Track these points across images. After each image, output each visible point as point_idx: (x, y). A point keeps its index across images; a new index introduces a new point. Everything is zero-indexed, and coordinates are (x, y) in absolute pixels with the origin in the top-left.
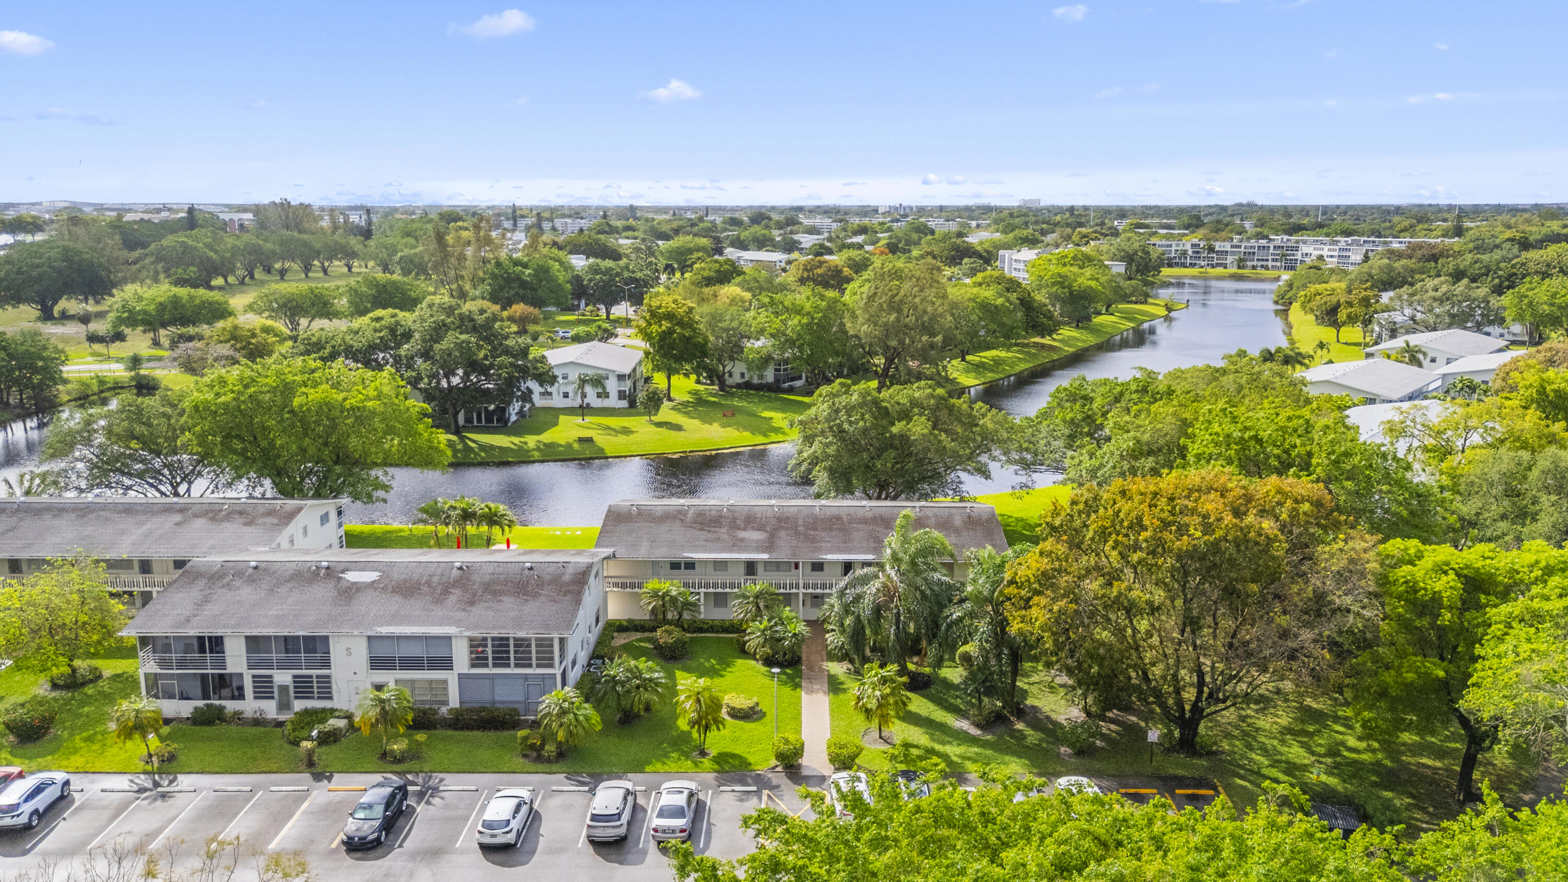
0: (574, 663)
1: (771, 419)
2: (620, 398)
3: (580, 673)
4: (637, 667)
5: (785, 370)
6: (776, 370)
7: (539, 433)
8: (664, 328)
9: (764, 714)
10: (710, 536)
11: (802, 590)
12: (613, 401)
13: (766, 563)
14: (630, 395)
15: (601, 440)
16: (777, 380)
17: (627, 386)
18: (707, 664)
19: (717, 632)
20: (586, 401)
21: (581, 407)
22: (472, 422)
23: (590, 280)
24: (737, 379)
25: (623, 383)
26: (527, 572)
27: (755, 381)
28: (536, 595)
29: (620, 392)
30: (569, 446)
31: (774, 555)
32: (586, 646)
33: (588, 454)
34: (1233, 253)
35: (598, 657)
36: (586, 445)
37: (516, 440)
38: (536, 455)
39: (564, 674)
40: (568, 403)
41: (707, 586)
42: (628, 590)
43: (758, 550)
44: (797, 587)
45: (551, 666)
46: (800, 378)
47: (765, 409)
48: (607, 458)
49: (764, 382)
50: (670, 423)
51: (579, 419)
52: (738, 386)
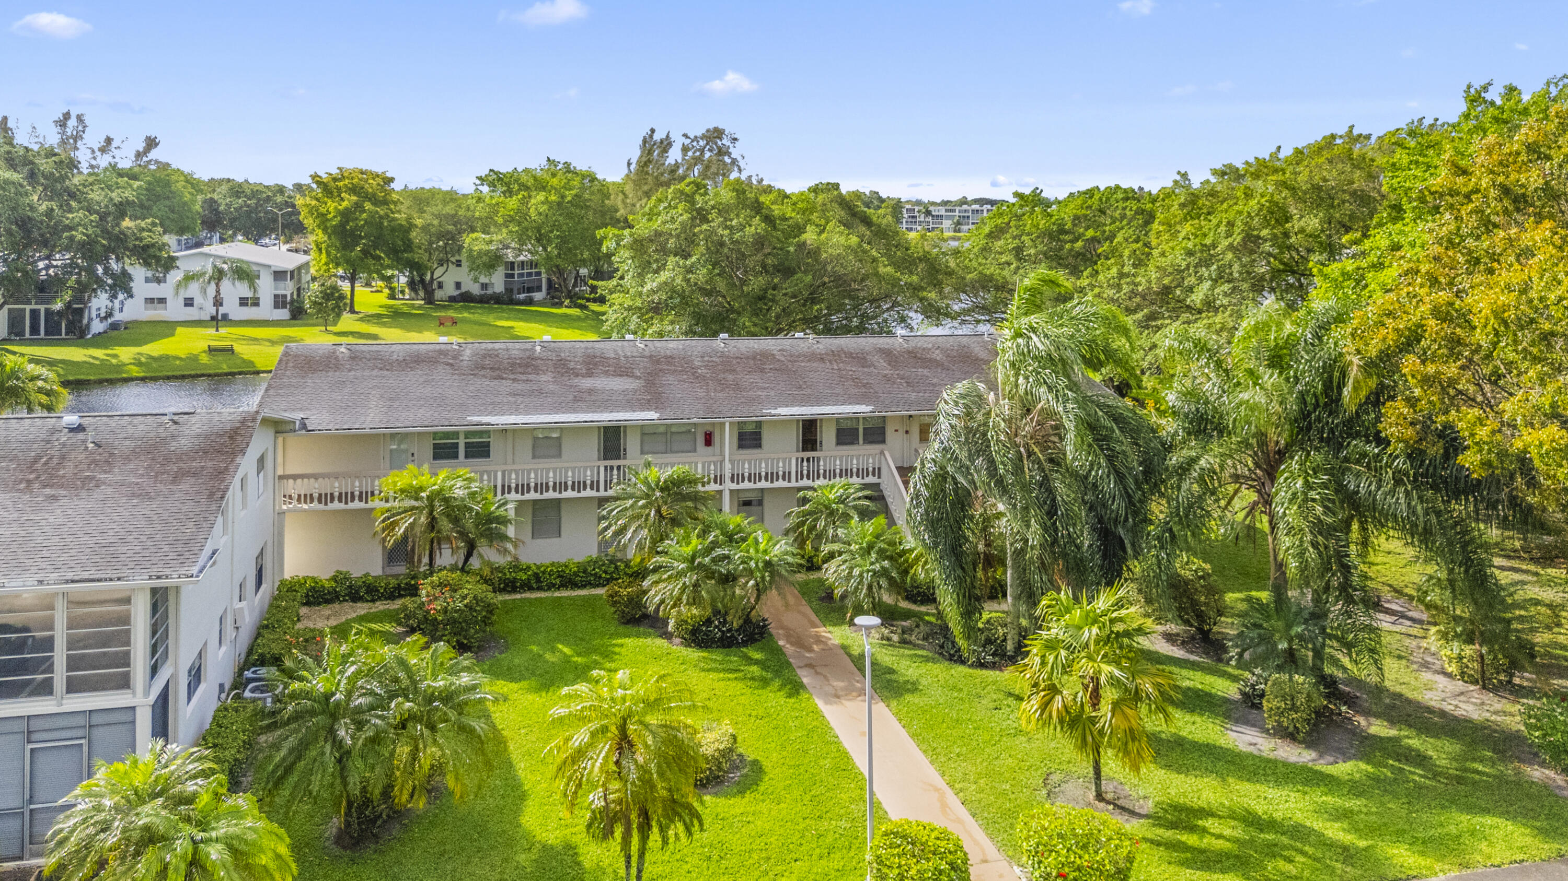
0: (196, 675)
1: (512, 328)
2: (276, 306)
3: (214, 705)
4: (402, 663)
5: (521, 275)
6: (507, 276)
7: (140, 345)
8: (345, 204)
9: (757, 769)
10: (519, 387)
11: (729, 485)
12: (266, 310)
13: (647, 432)
14: (292, 301)
15: (244, 351)
16: (509, 290)
17: (288, 289)
18: (548, 656)
19: (551, 587)
20: (222, 310)
21: (213, 318)
22: (22, 333)
23: (229, 205)
24: (450, 290)
25: (281, 284)
26: (64, 437)
27: (476, 290)
28: (86, 483)
29: (276, 296)
30: (193, 358)
31: (669, 413)
32: (230, 633)
33: (225, 368)
34: (948, 217)
35: (262, 662)
36: (220, 357)
37: (99, 353)
38: (135, 371)
39: (162, 707)
40: (192, 314)
41: (522, 488)
42: (336, 505)
43: (631, 405)
44: (719, 479)
45: (124, 683)
46: (539, 289)
47: (501, 319)
48: (258, 373)
49: (490, 292)
50: (358, 333)
51: (212, 331)
52: (452, 299)
